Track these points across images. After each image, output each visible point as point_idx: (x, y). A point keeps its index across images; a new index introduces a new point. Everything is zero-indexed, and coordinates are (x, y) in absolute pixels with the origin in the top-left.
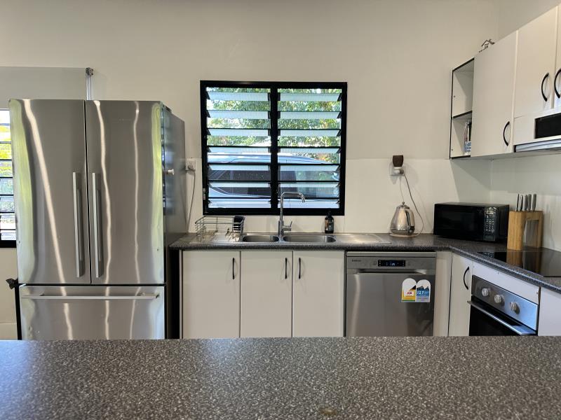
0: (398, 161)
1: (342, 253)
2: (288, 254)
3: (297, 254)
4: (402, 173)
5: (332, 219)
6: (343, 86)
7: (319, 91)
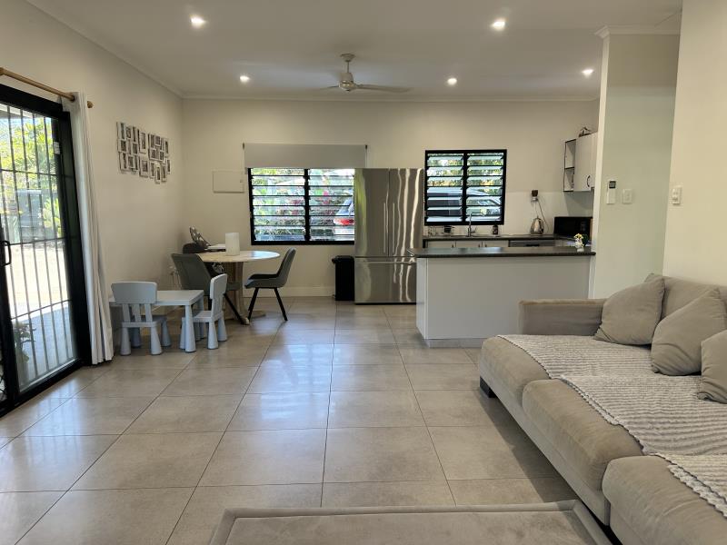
4: (537, 200)
5: (497, 227)
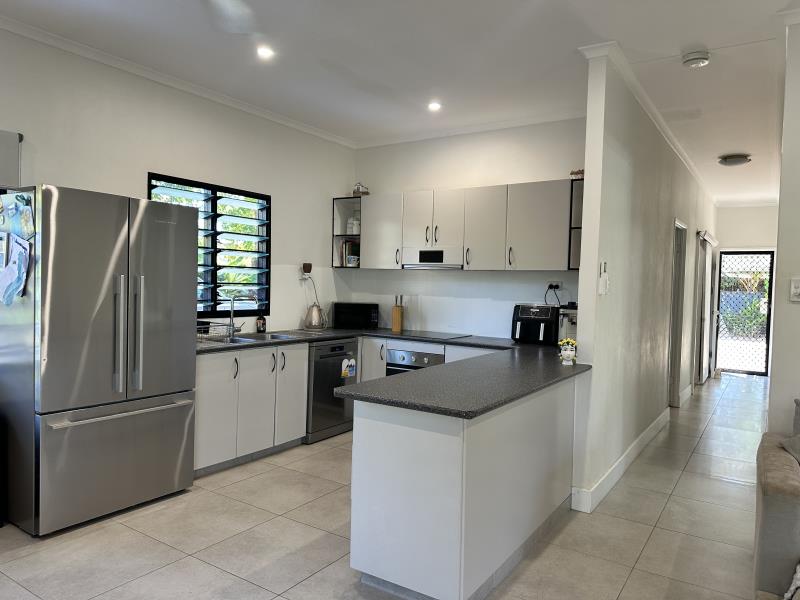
0: (307, 268)
1: (307, 344)
2: (273, 349)
3: (281, 349)
4: (310, 278)
5: (264, 319)
6: (267, 199)
7: (242, 198)
